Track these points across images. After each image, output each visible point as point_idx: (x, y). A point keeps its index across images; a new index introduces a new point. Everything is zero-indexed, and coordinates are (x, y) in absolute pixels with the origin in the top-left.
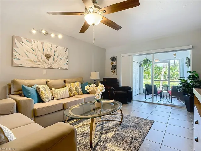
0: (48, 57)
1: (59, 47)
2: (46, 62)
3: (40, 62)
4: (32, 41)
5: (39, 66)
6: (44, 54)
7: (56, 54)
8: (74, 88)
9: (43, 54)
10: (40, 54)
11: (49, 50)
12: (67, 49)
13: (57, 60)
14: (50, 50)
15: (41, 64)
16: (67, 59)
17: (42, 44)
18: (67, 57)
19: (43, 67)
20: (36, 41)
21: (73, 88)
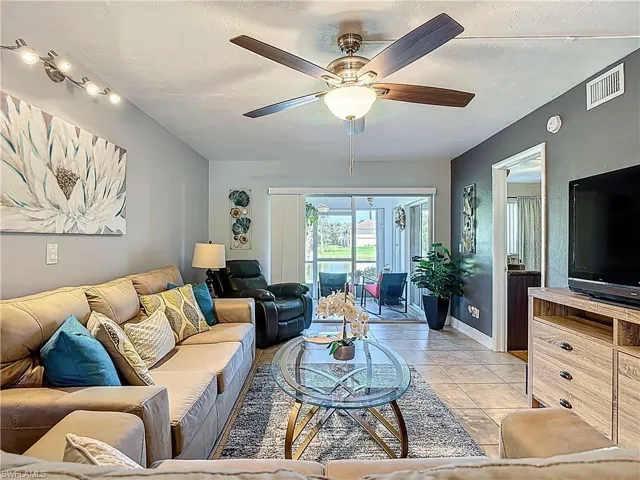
0: (66, 181)
1: (101, 142)
2: (58, 207)
3: (37, 205)
4: (9, 99)
5: (36, 227)
6: (55, 168)
7: (92, 172)
8: (179, 308)
9: (50, 166)
10: (37, 167)
11: (71, 151)
12: (123, 151)
13: (94, 198)
14: (73, 150)
15: (41, 215)
16: (124, 194)
17: (47, 119)
18: (123, 188)
19: (50, 230)
20: (23, 104)
21: (177, 310)
